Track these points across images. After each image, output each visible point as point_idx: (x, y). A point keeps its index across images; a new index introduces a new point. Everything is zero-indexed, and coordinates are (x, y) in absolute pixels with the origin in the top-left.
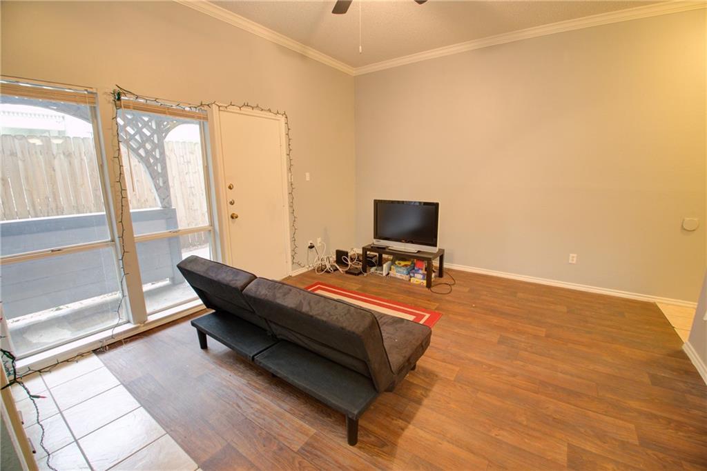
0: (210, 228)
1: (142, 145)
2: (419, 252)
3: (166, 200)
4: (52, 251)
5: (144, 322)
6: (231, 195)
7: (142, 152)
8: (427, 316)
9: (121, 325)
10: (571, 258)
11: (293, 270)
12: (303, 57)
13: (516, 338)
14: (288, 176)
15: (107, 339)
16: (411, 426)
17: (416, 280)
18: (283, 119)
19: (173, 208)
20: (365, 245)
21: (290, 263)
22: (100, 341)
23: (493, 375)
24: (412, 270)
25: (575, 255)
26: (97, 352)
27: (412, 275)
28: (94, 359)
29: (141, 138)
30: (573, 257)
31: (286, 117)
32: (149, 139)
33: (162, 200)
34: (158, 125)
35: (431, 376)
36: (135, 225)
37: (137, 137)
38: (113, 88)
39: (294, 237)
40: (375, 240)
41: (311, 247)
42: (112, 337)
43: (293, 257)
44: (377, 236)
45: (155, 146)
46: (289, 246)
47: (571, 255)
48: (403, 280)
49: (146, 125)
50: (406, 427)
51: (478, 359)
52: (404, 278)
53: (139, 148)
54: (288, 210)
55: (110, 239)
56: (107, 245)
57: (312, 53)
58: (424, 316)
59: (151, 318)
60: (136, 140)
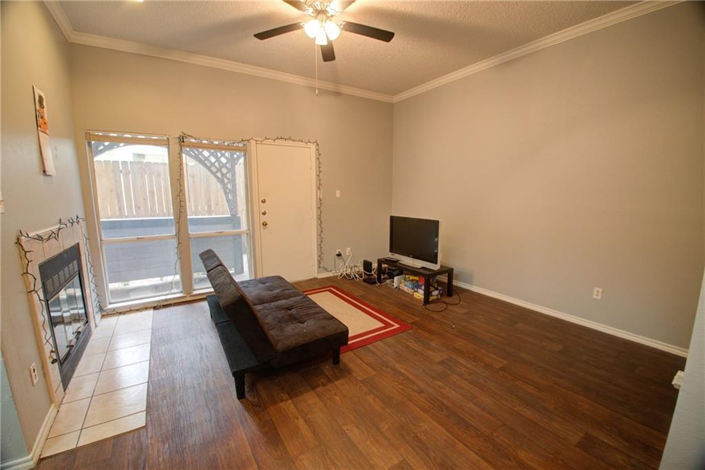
0: (248, 232)
1: (219, 170)
2: (423, 268)
3: (234, 210)
4: (138, 238)
5: (189, 293)
6: (263, 207)
7: (219, 174)
8: (397, 326)
9: (176, 294)
10: (595, 293)
11: (318, 273)
12: (338, 94)
13: (465, 363)
14: (317, 193)
15: (163, 301)
16: (290, 401)
17: (418, 295)
18: (313, 147)
19: (239, 216)
20: (381, 257)
21: (316, 266)
22: (159, 301)
23: (400, 386)
24: (416, 286)
25: (600, 290)
26: (155, 308)
27: (416, 289)
28: (151, 312)
29: (219, 165)
30: (598, 292)
31: (318, 145)
32: (225, 165)
33: (231, 210)
34: (232, 155)
35: (345, 372)
36: (190, 227)
37: (217, 164)
38: (179, 134)
39: (320, 245)
40: (390, 253)
41: (339, 255)
42: (166, 300)
43: (319, 262)
44: (393, 249)
45: (229, 170)
46: (316, 252)
47: (596, 289)
48: (408, 293)
49: (223, 155)
50: (287, 400)
51: (402, 370)
52: (410, 292)
53: (217, 172)
54: (315, 222)
55: (175, 234)
56: (173, 238)
57: (345, 90)
58: (393, 326)
59: (195, 293)
60: (216, 167)
